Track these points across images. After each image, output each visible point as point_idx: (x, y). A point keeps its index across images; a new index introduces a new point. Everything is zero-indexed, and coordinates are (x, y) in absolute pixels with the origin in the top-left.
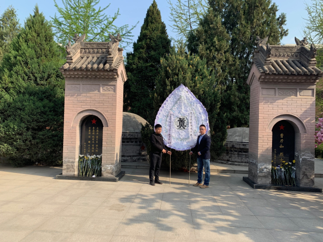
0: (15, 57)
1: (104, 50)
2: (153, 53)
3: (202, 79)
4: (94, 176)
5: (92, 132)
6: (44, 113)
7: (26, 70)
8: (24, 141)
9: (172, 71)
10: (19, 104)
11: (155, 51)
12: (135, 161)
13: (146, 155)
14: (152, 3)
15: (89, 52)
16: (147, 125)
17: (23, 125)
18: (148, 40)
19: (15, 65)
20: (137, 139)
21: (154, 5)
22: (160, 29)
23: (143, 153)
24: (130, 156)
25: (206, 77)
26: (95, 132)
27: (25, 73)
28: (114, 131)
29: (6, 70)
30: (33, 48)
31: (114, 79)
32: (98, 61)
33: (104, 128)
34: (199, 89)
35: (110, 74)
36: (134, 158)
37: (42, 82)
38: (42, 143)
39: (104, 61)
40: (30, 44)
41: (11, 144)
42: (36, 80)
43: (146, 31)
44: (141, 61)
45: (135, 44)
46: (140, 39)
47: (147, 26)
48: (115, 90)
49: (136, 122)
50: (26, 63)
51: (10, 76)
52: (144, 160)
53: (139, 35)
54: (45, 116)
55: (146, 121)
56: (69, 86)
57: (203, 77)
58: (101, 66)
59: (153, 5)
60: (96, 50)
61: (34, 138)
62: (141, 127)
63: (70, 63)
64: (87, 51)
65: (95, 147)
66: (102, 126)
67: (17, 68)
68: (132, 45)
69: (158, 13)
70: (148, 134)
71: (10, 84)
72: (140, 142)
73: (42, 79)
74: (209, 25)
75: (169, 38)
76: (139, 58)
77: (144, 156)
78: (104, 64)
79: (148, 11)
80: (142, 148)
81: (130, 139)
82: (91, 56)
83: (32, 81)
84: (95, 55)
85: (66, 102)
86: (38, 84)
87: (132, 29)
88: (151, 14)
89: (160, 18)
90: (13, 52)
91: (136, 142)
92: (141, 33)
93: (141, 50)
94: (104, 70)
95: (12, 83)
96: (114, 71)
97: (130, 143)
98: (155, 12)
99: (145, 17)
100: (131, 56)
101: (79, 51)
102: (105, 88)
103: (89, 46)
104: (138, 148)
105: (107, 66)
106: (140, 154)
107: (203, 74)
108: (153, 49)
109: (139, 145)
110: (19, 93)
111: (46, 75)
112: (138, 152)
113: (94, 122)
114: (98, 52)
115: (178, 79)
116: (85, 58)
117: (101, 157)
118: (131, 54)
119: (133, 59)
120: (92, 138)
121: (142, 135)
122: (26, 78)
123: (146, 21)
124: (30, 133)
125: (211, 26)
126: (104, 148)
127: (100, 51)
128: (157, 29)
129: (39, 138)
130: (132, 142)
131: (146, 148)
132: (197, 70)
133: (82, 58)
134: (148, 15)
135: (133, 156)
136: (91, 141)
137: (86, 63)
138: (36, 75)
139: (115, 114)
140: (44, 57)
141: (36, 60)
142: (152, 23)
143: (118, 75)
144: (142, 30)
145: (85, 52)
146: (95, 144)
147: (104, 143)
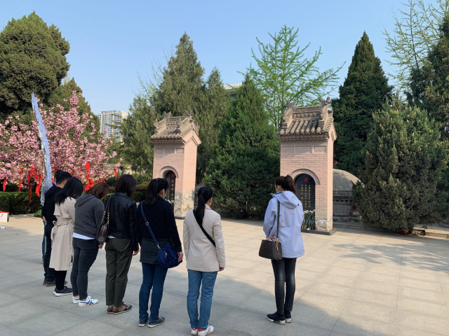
0: (235, 124)
1: (315, 114)
2: (364, 98)
3: (422, 134)
4: (308, 229)
5: (304, 189)
6: (260, 172)
7: (244, 135)
8: (245, 196)
9: (385, 128)
10: (240, 165)
11: (367, 95)
12: (346, 221)
13: (359, 216)
14: (362, 36)
15: (301, 117)
16: (359, 184)
17: (244, 182)
18: (358, 83)
19: (235, 131)
20: (347, 197)
21: (365, 39)
22: (373, 67)
23: (354, 213)
24: (341, 216)
25: (425, 131)
26: (308, 189)
27: (243, 137)
28: (326, 189)
29: (228, 135)
30: (248, 114)
31: (325, 140)
32: (309, 125)
33: (317, 186)
34: (416, 146)
35: (322, 136)
36: (344, 218)
37: (256, 144)
38: (258, 198)
39: (314, 125)
40: (246, 111)
41: (235, 198)
42: (251, 143)
43: (355, 73)
44: (350, 109)
45: (341, 88)
46: (347, 83)
47: (356, 66)
48: (326, 151)
49: (345, 180)
50: (243, 129)
51: (232, 141)
52: (356, 221)
53: (346, 77)
54: (261, 175)
55: (357, 179)
56: (285, 148)
57: (422, 131)
58: (313, 130)
59: (362, 38)
60: (307, 114)
61: (252, 194)
62: (352, 186)
63: (285, 130)
64: (299, 115)
65: (308, 203)
66: (314, 184)
67: (237, 133)
68: (338, 90)
69: (370, 48)
70: (360, 193)
71: (232, 148)
72: (351, 201)
73: (255, 141)
74: (441, 58)
75: (386, 75)
76: (347, 105)
77: (355, 216)
78: (316, 128)
79: (357, 48)
80: (354, 208)
81: (340, 197)
82: (302, 120)
83: (248, 144)
84: (306, 119)
85: (281, 162)
86: (252, 146)
87: (338, 71)
88: (360, 50)
89: (373, 54)
90: (232, 119)
91: (346, 201)
92: (349, 75)
93: (349, 96)
94: (316, 133)
95: (233, 146)
96: (325, 134)
97: (340, 202)
98: (366, 47)
99: (353, 55)
100: (337, 103)
101: (291, 116)
102: (317, 149)
103: (300, 111)
104: (350, 207)
105: (319, 129)
106: (351, 214)
107: (422, 128)
108: (364, 92)
109: (350, 205)
110: (239, 155)
111: (259, 138)
112: (349, 212)
113: (306, 180)
114: (309, 116)
115: (391, 136)
116: (297, 123)
117: (314, 213)
118: (337, 100)
119: (339, 107)
120: (304, 195)
121: (354, 194)
122: (244, 141)
123: (355, 59)
124: (249, 189)
125: (443, 59)
126: (317, 204)
127: (311, 114)
128: (368, 68)
129: (256, 194)
130: (342, 201)
131: (358, 209)
132: (415, 125)
133: (295, 122)
134: (357, 52)
135: (344, 216)
136: (304, 197)
137: (299, 128)
138: (251, 138)
139: (326, 173)
140: (256, 121)
141: (250, 125)
142: (362, 61)
143: (329, 137)
144: (349, 71)
145: (297, 117)
146: (308, 200)
147: (317, 200)
